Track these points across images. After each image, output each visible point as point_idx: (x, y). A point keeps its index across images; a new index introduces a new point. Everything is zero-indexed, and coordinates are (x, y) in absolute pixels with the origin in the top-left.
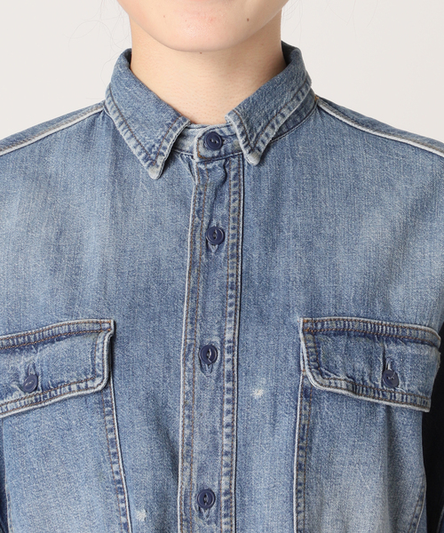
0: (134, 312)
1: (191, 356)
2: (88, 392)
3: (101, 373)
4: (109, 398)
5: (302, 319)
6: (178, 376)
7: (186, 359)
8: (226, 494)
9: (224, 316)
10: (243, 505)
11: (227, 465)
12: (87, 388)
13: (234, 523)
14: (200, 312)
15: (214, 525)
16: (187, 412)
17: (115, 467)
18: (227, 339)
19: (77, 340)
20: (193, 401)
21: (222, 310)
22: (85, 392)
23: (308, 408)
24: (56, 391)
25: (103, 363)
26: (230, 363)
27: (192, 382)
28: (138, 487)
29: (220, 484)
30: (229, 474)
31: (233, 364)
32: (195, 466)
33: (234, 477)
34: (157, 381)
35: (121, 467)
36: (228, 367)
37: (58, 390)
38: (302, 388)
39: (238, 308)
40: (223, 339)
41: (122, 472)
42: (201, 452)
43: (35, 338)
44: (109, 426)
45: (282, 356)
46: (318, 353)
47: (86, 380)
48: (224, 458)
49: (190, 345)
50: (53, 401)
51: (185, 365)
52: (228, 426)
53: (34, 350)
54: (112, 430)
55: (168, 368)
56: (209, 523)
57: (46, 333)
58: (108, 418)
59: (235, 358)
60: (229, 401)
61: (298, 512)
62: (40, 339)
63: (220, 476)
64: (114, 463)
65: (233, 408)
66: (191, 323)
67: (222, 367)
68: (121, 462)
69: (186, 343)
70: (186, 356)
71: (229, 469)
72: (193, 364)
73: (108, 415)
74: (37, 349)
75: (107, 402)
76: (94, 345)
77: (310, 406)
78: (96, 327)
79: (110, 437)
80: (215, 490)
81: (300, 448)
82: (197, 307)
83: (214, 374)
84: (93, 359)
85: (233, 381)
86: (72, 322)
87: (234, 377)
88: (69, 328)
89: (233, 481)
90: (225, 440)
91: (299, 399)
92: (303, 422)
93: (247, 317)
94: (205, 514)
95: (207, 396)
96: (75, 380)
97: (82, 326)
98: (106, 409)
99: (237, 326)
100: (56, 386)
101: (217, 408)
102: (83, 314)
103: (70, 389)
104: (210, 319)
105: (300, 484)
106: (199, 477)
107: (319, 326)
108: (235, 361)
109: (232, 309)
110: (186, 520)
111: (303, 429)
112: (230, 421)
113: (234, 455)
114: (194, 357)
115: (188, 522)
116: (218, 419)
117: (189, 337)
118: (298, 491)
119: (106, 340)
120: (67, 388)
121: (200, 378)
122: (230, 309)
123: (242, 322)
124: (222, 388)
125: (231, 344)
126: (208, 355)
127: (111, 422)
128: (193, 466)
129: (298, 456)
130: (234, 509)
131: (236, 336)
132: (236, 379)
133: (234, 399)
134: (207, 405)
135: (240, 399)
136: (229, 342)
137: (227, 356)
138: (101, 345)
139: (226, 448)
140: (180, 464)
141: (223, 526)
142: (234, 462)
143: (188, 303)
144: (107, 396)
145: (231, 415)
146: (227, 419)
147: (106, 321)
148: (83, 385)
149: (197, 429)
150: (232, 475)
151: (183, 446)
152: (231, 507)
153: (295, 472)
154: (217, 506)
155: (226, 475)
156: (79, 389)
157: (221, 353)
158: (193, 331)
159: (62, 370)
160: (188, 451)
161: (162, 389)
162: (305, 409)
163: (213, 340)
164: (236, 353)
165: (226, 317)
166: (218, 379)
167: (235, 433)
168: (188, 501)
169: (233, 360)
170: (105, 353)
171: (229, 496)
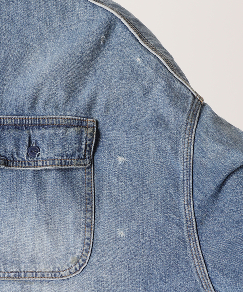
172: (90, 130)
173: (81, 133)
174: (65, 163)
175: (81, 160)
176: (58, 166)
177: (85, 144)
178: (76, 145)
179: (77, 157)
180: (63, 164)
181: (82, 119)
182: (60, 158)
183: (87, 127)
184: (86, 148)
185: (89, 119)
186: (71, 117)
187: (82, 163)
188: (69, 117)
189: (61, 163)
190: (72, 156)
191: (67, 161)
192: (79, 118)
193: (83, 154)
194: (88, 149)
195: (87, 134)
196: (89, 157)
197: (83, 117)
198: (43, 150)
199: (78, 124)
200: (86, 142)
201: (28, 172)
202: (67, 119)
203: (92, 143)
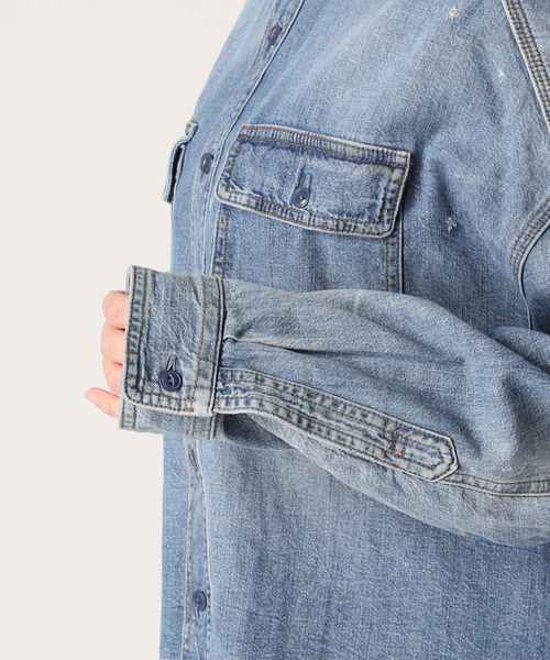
172: (397, 174)
173: (377, 178)
174: (345, 225)
175: (373, 226)
176: (332, 229)
177: (384, 199)
178: (366, 200)
179: (366, 219)
180: (341, 227)
181: (385, 150)
182: (336, 216)
183: (392, 167)
184: (384, 204)
185: (399, 152)
186: (366, 146)
187: (374, 231)
188: (362, 146)
189: (337, 226)
190: (358, 216)
191: (349, 223)
192: (380, 149)
193: (378, 214)
194: (388, 206)
195: (390, 180)
196: (388, 221)
197: (388, 147)
198: (314, 197)
199: (377, 160)
200: (385, 195)
201: (297, 230)
202: (358, 148)
203: (397, 196)
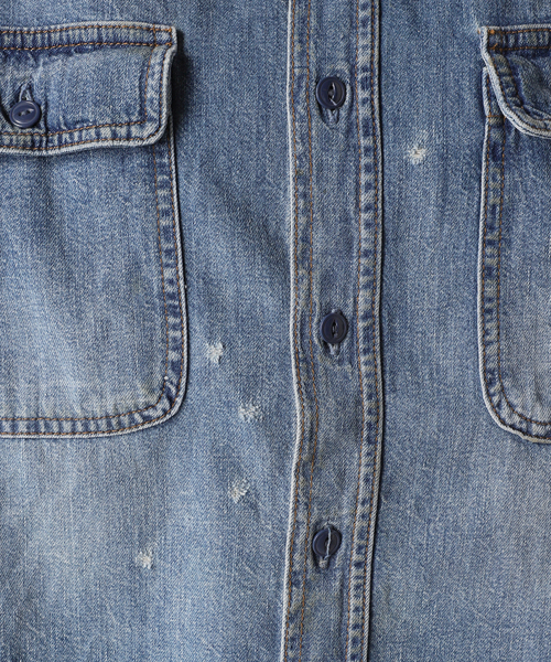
0: (207, 16)
1: (302, 94)
2: (132, 144)
3: (155, 115)
4: (166, 160)
5: (485, 30)
6: (282, 130)
7: (294, 102)
8: (365, 317)
9: (353, 27)
10: (393, 334)
11: (367, 272)
12: (128, 137)
13: (379, 361)
14: (313, 22)
15: (347, 367)
16: (301, 188)
17: (168, 274)
18: (359, 65)
19: (115, 55)
20: (310, 169)
21: (351, 17)
22: (125, 144)
23: (498, 177)
24: (71, 134)
25: (160, 98)
26: (367, 106)
27: (305, 138)
28: (213, 308)
29: (355, 302)
30: (369, 285)
31: (372, 107)
32: (316, 274)
33: (378, 291)
34: (247, 139)
35: (181, 274)
36: (363, 112)
37: (76, 134)
38: (489, 146)
39: (377, 11)
40: (353, 66)
41: (181, 282)
42: (325, 253)
43: (34, 41)
44: (164, 206)
45: (452, 92)
46: (516, 83)
47: (129, 124)
48: (363, 261)
49: (300, 78)
50: (64, 150)
51: (294, 111)
52: (368, 208)
53: (32, 61)
54: (166, 213)
55: (266, 118)
56: (340, 362)
57: (55, 37)
58: (161, 193)
59: (376, 97)
60: (368, 169)
61: (486, 344)
62: (43, 45)
63: (356, 290)
64: (167, 266)
65: (376, 180)
66: (300, 41)
67: (354, 114)
68: (180, 266)
69: (293, 74)
70: (294, 95)
71: (370, 278)
72: (307, 109)
73: (161, 187)
74: (36, 60)
75: (162, 165)
76: (145, 67)
77: (502, 174)
78: (147, 37)
79: (164, 222)
80: (348, 312)
81: (487, 243)
82: (310, 16)
83: (342, 125)
84: (142, 89)
85: (374, 135)
86: (104, 23)
87: (374, 128)
88: (99, 34)
89: (377, 298)
90: (363, 231)
91: (484, 164)
92: (491, 201)
93: (392, 26)
94: (333, 349)
95: (333, 160)
96: (108, 120)
97: (122, 34)
98: (160, 178)
99: (377, 43)
100: (71, 126)
101: (350, 181)
102: (122, 11)
103: (98, 134)
104: (330, 32)
105: (490, 300)
106: (323, 291)
107: (512, 41)
108: (376, 101)
109: (367, 13)
110: (305, 360)
111: (493, 212)
112: (371, 200)
113: (379, 257)
114: (308, 97)
115: (308, 363)
116: (352, 199)
117: (297, 64)
118: (486, 311)
119: (167, 61)
120: (93, 132)
121: (321, 131)
122: (362, 14)
123: (385, 34)
124: (357, 147)
125: (368, 74)
126: (329, 93)
127: (169, 199)
128: (313, 274)
129: (483, 257)
130: (378, 340)
131: (376, 59)
132: (378, 132)
133: (376, 165)
134: (333, 175)
135: (387, 164)
136: (364, 69)
137: (362, 94)
138: (157, 68)
139: (364, 245)
140: (292, 272)
141: (363, 368)
142: (378, 267)
143: (293, 10)
144: (162, 156)
145: (372, 192)
146: (364, 198)
147: (163, 27)
148: (123, 131)
149: (317, 216)
150: (375, 288)
151: (296, 244)
152: (374, 337)
153: (479, 281)
154: (352, 337)
155: (365, 287)
156: (115, 136)
157: (352, 89)
158: (303, 54)
159: (85, 101)
160: (304, 252)
161: (255, 152)
162: (494, 179)
163: (339, 67)
164: (376, 88)
165: (356, 27)
166: (349, 132)
167: (380, 221)
168: (307, 331)
169: (372, 100)
170: (165, 82)
171: (370, 321)
